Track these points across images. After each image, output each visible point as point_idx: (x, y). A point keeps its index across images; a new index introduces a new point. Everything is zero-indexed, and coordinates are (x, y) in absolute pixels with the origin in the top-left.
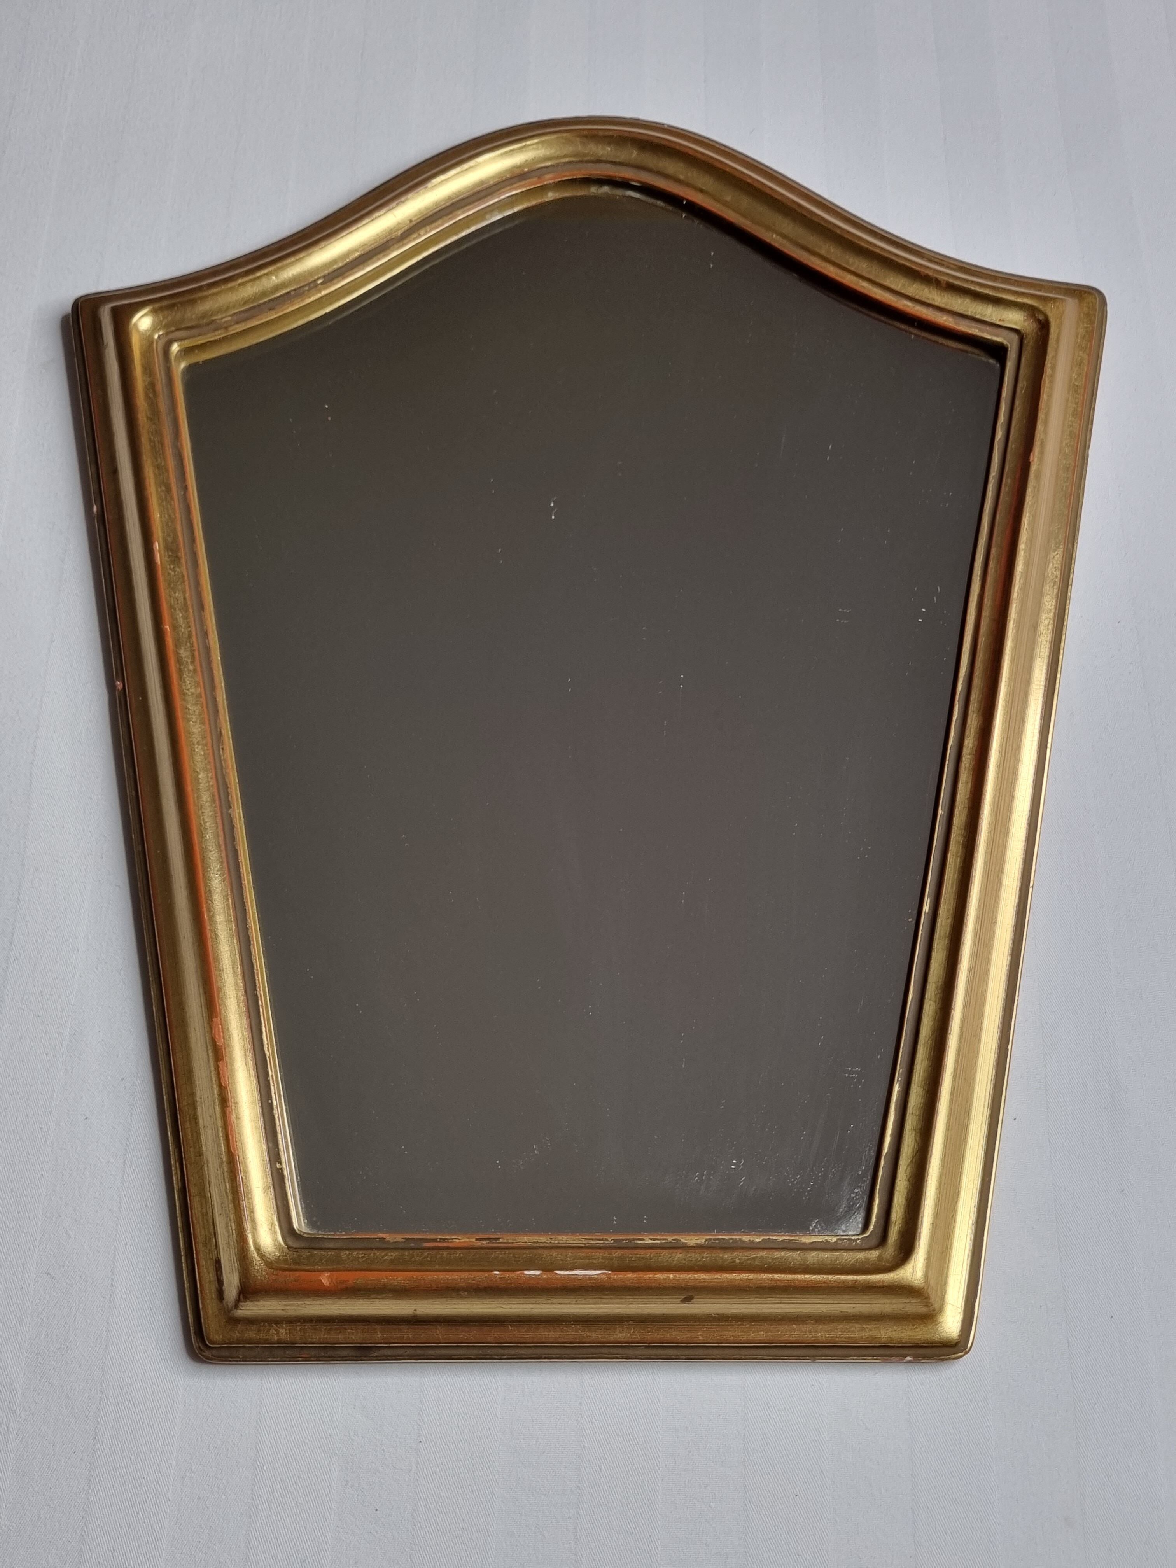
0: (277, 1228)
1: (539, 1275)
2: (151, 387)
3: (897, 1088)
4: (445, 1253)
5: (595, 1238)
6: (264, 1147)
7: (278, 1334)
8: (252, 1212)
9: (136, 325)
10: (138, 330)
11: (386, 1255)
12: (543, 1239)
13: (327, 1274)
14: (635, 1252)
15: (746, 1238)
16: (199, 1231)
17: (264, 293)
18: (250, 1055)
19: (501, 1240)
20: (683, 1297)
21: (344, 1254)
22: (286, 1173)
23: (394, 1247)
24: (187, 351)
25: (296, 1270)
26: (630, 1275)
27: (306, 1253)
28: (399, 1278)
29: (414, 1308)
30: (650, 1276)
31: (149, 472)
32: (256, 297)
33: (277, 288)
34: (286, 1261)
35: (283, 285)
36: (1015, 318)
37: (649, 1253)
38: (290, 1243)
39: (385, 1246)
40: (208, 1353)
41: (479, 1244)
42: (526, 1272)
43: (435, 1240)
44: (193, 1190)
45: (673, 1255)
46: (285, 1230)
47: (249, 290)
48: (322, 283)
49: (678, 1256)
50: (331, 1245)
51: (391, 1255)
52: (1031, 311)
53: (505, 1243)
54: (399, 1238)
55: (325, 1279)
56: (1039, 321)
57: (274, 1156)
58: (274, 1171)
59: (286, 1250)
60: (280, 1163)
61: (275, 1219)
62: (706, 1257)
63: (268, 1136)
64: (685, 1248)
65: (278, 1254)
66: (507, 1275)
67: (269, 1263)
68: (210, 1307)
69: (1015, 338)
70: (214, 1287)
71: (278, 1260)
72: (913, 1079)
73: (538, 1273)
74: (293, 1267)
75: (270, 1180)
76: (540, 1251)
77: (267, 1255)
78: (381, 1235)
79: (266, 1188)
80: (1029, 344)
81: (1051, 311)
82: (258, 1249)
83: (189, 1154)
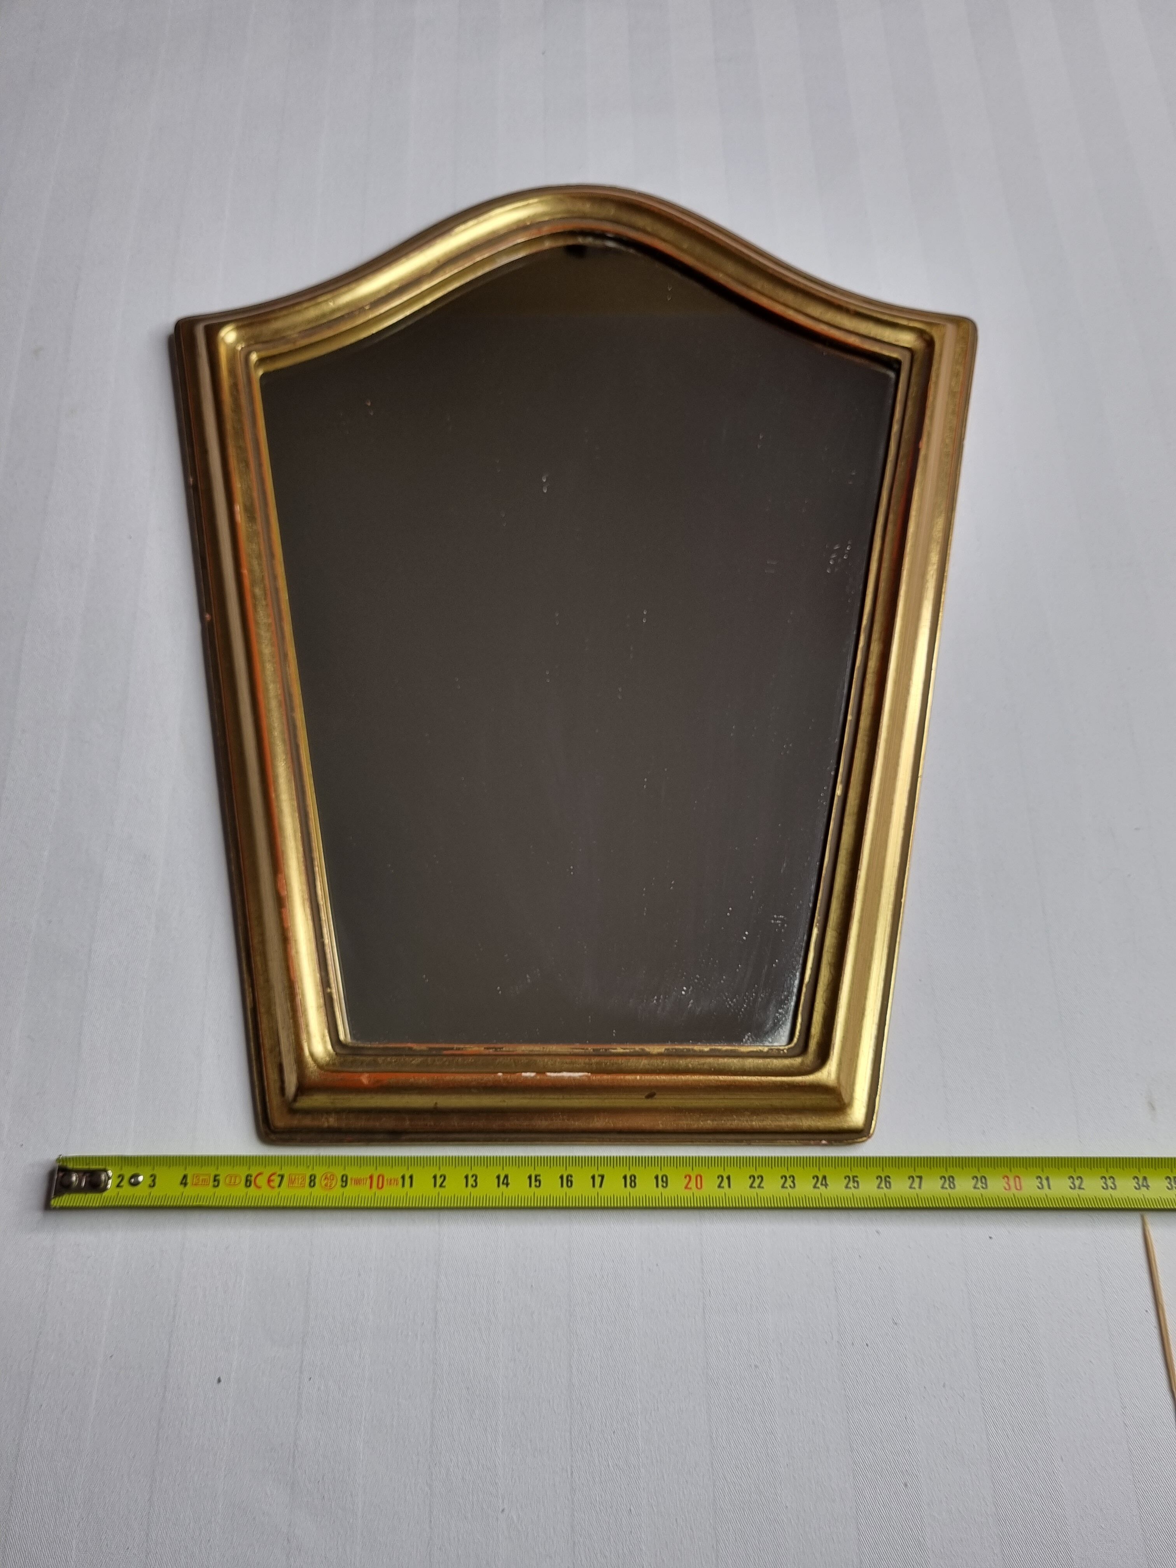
0: (328, 1038)
1: (533, 1077)
2: (235, 386)
3: (815, 931)
4: (460, 1059)
5: (577, 1048)
6: (318, 975)
7: (328, 1122)
8: (307, 1026)
9: (223, 339)
10: (225, 343)
11: (413, 1060)
12: (537, 1048)
13: (367, 1075)
14: (610, 1058)
15: (697, 1048)
16: (267, 1042)
17: (324, 315)
18: (307, 904)
19: (504, 1049)
20: (647, 1094)
21: (380, 1060)
22: (335, 996)
23: (421, 1054)
24: (261, 361)
25: (343, 1072)
26: (605, 1077)
27: (350, 1058)
28: (423, 1079)
29: (435, 1101)
30: (621, 1077)
31: (232, 451)
32: (317, 318)
33: (334, 311)
34: (334, 1064)
35: (338, 309)
36: (907, 339)
37: (621, 1061)
38: (338, 1051)
39: (412, 1053)
40: (273, 1137)
41: (487, 1052)
42: (524, 1074)
43: (452, 1049)
44: (262, 1009)
45: (640, 1061)
46: (334, 1040)
47: (312, 312)
48: (370, 309)
49: (644, 1062)
50: (370, 1052)
51: (418, 1060)
52: (920, 333)
53: (507, 1051)
54: (424, 1047)
55: (365, 1079)
56: (925, 340)
57: (325, 982)
58: (326, 996)
59: (334, 1056)
60: (330, 988)
61: (326, 1032)
62: (666, 1062)
63: (322, 967)
64: (648, 1055)
65: (328, 1059)
66: (508, 1076)
67: (320, 1066)
68: (274, 1100)
69: (908, 355)
70: (278, 1085)
71: (328, 1064)
72: (828, 924)
73: (533, 1074)
74: (340, 1069)
75: (322, 1001)
76: (534, 1058)
77: (319, 1060)
78: (409, 1045)
79: (318, 1007)
80: (919, 357)
81: (935, 333)
82: (312, 1055)
83: (260, 981)
